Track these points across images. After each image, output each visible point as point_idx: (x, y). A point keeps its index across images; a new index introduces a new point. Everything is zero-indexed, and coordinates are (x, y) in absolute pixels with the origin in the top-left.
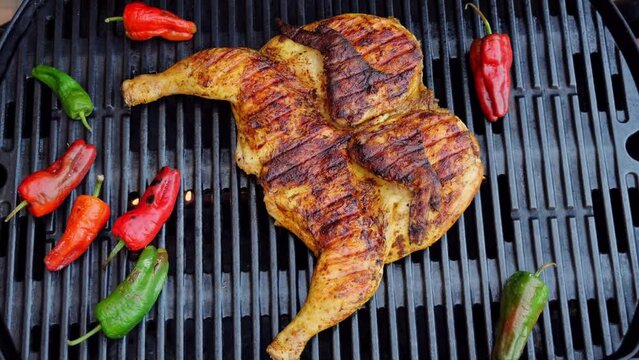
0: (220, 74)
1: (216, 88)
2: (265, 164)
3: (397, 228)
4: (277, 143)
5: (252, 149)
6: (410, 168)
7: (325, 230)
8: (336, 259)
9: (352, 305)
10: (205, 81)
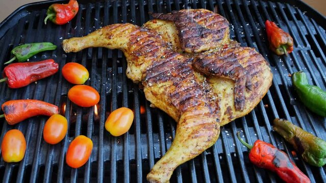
0: (118, 33)
1: (116, 39)
2: (144, 73)
3: (226, 102)
4: (151, 62)
5: (136, 66)
6: (231, 67)
7: (182, 103)
8: (191, 116)
9: (204, 144)
10: (109, 36)
